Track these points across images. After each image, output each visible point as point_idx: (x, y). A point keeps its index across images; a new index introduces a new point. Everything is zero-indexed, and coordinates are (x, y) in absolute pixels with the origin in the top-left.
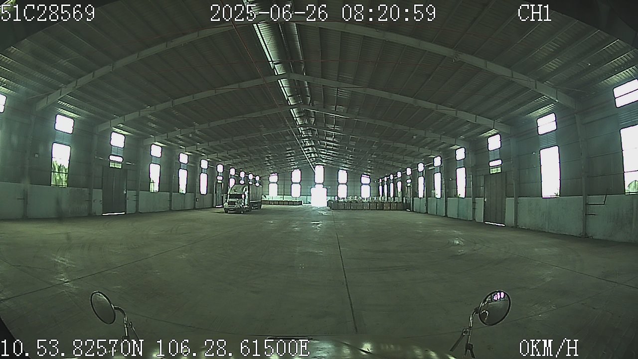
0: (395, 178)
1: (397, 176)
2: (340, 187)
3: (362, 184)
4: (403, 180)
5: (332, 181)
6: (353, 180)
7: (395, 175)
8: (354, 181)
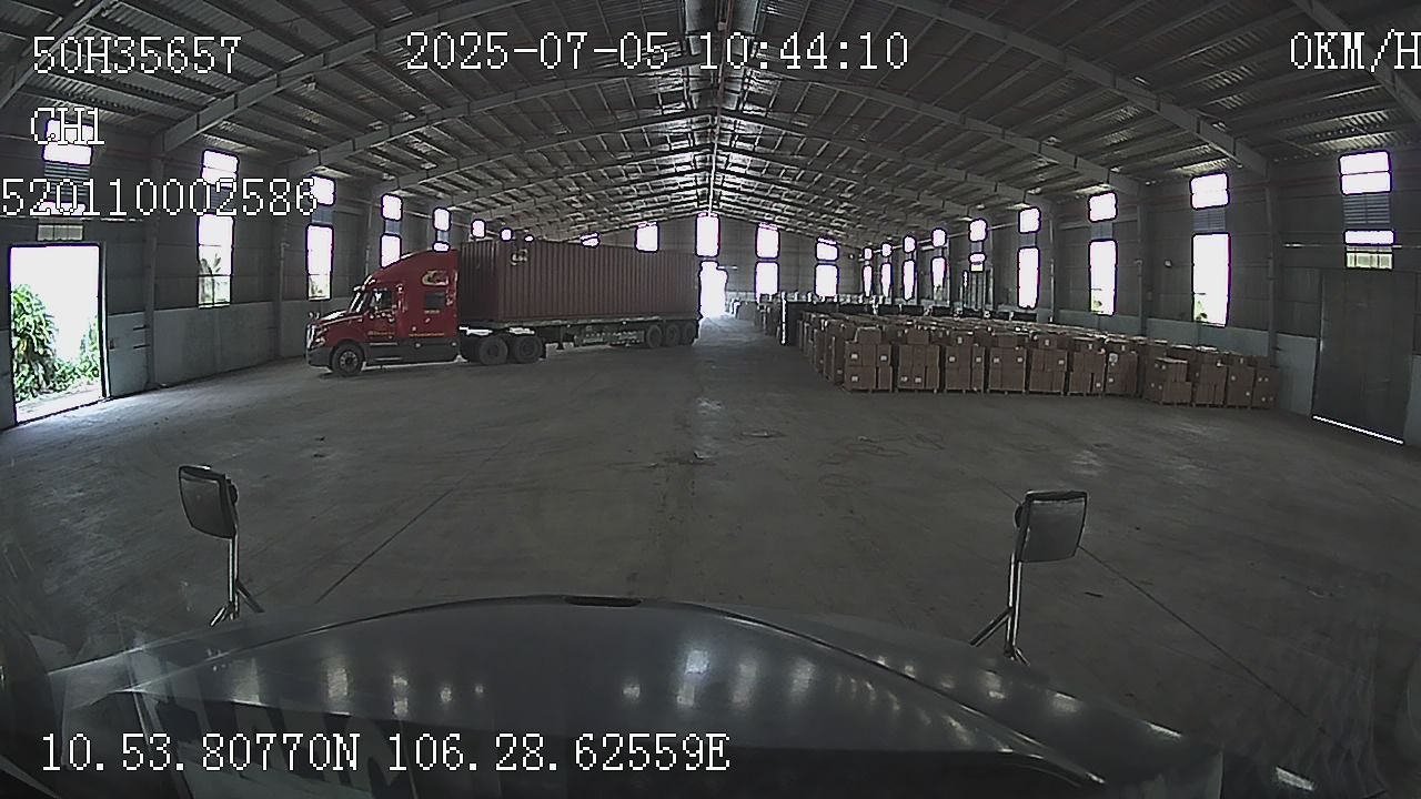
0: (924, 248)
1: (931, 243)
2: (761, 267)
3: (819, 262)
4: (957, 253)
5: (741, 252)
6: (794, 250)
7: (923, 238)
8: (798, 253)
